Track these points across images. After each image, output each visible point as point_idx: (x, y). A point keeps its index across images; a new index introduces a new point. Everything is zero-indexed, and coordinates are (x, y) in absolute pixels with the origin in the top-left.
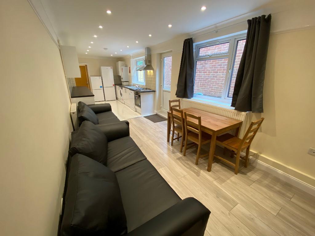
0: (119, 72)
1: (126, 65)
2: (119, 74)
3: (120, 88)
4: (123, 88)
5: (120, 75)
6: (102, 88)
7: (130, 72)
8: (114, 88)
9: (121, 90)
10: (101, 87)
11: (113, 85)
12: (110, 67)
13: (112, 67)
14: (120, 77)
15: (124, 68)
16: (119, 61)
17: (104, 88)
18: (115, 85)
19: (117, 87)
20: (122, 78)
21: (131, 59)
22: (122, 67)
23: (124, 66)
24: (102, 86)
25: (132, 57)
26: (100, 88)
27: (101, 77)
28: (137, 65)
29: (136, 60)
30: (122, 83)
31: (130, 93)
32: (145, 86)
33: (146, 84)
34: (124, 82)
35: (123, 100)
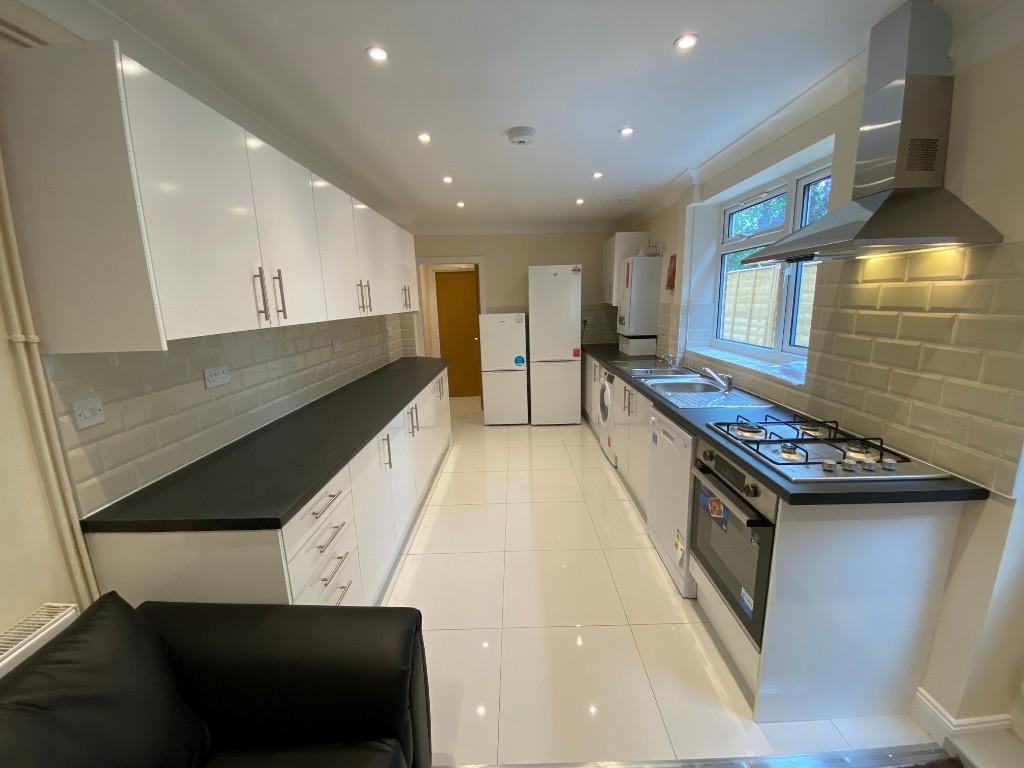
0: (611, 286)
1: (652, 250)
2: (611, 298)
3: (604, 371)
4: (617, 379)
5: (614, 305)
6: (524, 366)
7: (671, 285)
8: (578, 365)
9: (607, 384)
10: (518, 360)
12: (571, 267)
13: (580, 266)
14: (610, 314)
15: (638, 263)
16: (617, 234)
17: (531, 366)
18: (587, 350)
19: (593, 364)
20: (622, 321)
21: (692, 205)
22: (630, 260)
23: (640, 253)
24: (525, 357)
25: (702, 186)
26: (516, 367)
27: (523, 315)
28: (726, 239)
29: (721, 205)
30: (618, 345)
31: (657, 432)
32: (799, 388)
33: (813, 376)
34: (631, 340)
35: (609, 445)
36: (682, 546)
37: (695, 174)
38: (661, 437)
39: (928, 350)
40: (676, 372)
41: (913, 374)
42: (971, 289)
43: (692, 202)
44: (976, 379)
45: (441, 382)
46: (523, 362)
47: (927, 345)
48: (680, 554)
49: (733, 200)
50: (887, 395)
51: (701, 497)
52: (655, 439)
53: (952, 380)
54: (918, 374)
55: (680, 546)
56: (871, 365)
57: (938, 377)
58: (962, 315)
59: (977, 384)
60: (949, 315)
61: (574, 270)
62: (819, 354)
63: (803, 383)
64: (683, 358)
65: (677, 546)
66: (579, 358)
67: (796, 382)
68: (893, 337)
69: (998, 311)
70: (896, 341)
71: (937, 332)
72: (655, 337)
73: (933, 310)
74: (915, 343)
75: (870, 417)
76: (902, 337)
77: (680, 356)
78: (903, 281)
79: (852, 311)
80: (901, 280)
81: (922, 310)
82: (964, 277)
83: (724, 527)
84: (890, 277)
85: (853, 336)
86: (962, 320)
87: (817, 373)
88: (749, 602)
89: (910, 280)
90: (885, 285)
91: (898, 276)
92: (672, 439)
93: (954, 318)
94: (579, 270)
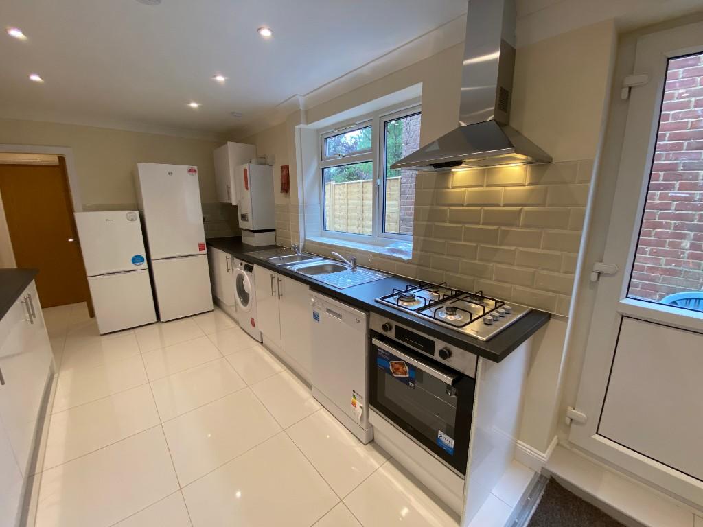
0: (229, 188)
1: (263, 160)
2: (229, 198)
3: (237, 261)
4: (256, 267)
5: (234, 204)
6: (145, 265)
7: (286, 187)
8: (204, 259)
9: (245, 273)
10: (136, 259)
11: (201, 248)
12: (186, 168)
13: (195, 168)
14: (231, 212)
15: (254, 169)
16: (230, 144)
17: (154, 263)
18: (212, 244)
19: (222, 256)
20: (244, 217)
21: (298, 127)
22: (246, 166)
23: (253, 161)
24: (144, 255)
25: (306, 112)
26: (133, 267)
27: (137, 213)
28: (324, 157)
29: (318, 131)
30: (241, 237)
31: (318, 311)
32: (409, 262)
33: (419, 252)
34: (256, 234)
35: (253, 325)
36: (361, 403)
37: (301, 100)
38: (323, 315)
39: (504, 231)
40: (303, 258)
41: (495, 247)
42: (532, 191)
43: (299, 123)
44: (539, 248)
45: (28, 301)
46: (142, 260)
47: (503, 228)
48: (360, 411)
49: (329, 127)
50: (477, 262)
51: (379, 361)
52: (316, 317)
53: (521, 249)
54: (498, 247)
55: (358, 404)
56: (463, 243)
57: (513, 248)
58: (526, 208)
59: (540, 251)
60: (518, 208)
61: (190, 171)
62: (422, 238)
63: (411, 258)
64: (304, 245)
65: (355, 405)
66: (205, 252)
67: (406, 258)
68: (478, 223)
69: (551, 205)
70: (481, 226)
71: (510, 219)
72: (274, 230)
73: (505, 205)
74: (495, 227)
75: (464, 277)
76: (483, 224)
77: (301, 244)
78: (483, 187)
79: (446, 208)
80: (482, 186)
81: (498, 205)
82: (526, 184)
83: (411, 384)
84: (473, 184)
85: (448, 224)
86: (527, 212)
87: (422, 251)
88: (448, 442)
89: (488, 186)
90: (469, 189)
91: (480, 184)
92: (340, 316)
93: (520, 210)
94: (195, 171)
